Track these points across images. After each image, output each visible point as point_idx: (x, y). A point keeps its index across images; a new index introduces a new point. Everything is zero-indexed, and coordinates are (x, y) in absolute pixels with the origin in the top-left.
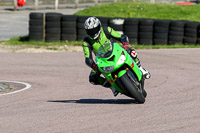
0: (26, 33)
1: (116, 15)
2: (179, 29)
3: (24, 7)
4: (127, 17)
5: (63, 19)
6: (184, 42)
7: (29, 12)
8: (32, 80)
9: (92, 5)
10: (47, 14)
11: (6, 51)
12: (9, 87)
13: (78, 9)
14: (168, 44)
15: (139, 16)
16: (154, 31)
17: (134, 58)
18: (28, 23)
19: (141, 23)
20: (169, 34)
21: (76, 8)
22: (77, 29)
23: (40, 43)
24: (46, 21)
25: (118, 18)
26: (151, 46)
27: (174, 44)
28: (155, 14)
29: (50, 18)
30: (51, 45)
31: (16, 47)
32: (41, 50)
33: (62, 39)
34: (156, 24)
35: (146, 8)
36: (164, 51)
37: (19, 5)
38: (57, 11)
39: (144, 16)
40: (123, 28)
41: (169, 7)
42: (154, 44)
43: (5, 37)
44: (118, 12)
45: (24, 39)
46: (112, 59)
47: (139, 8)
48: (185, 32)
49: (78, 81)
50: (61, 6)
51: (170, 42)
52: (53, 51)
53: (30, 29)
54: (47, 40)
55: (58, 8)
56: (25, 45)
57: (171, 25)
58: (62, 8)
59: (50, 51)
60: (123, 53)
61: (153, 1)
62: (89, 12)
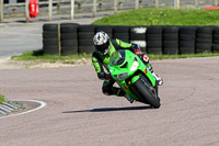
0: (40, 46)
1: (138, 23)
2: (206, 35)
3: (37, 18)
5: (80, 29)
6: (213, 50)
7: (42, 24)
8: (47, 97)
10: (62, 25)
11: (19, 67)
12: (21, 106)
13: (96, 19)
14: (196, 52)
15: (162, 24)
16: (180, 39)
18: (41, 35)
19: (165, 31)
20: (196, 42)
21: (94, 17)
23: (56, 56)
25: (139, 27)
26: (177, 56)
27: (201, 52)
28: (181, 20)
29: (65, 29)
30: (67, 58)
32: (58, 65)
33: (79, 52)
34: (182, 31)
35: (170, 14)
36: (191, 60)
37: (31, 16)
38: (73, 21)
39: (168, 23)
40: (145, 37)
41: (194, 12)
42: (180, 53)
43: (18, 52)
44: (140, 20)
45: (38, 54)
46: (125, 66)
47: (162, 15)
48: (213, 38)
51: (197, 50)
52: (70, 65)
53: (44, 42)
54: (63, 53)
55: (74, 18)
56: (39, 59)
57: (198, 31)
58: (79, 18)
59: (66, 65)
60: (136, 59)
61: (177, 6)
62: (107, 20)
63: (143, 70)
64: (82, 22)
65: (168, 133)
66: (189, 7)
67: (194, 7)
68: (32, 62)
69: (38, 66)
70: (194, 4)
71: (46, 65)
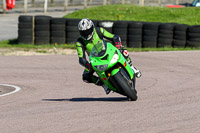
0: (15, 35)
1: (106, 18)
2: (167, 31)
3: (13, 10)
4: (116, 20)
5: (52, 21)
6: (174, 45)
7: (18, 15)
9: (82, 8)
10: (36, 17)
13: (67, 12)
14: (157, 47)
15: (128, 19)
16: (143, 34)
17: (126, 58)
18: (17, 26)
19: (130, 26)
20: (158, 37)
21: (65, 10)
22: (67, 32)
23: (29, 46)
24: (36, 24)
25: (107, 21)
26: (140, 49)
27: (163, 46)
28: (145, 17)
29: (39, 21)
30: (40, 48)
31: (5, 50)
32: (31, 53)
33: (51, 42)
34: (145, 27)
35: (135, 11)
37: (8, 7)
38: (46, 14)
39: (134, 19)
41: (158, 10)
42: (143, 47)
44: (108, 15)
45: (13, 42)
46: (106, 58)
47: (128, 11)
48: (174, 34)
49: (67, 84)
50: (50, 8)
51: (159, 44)
52: (42, 54)
53: (19, 32)
54: (36, 43)
55: (47, 11)
56: (14, 48)
57: (161, 27)
58: (51, 11)
59: (39, 54)
60: (116, 52)
61: (142, 3)
62: (78, 14)
63: (123, 63)
64: (55, 15)
65: (132, 119)
66: (152, 5)
67: (157, 5)
68: (8, 49)
69: (14, 53)
70: (157, 2)
71: (20, 53)
